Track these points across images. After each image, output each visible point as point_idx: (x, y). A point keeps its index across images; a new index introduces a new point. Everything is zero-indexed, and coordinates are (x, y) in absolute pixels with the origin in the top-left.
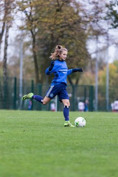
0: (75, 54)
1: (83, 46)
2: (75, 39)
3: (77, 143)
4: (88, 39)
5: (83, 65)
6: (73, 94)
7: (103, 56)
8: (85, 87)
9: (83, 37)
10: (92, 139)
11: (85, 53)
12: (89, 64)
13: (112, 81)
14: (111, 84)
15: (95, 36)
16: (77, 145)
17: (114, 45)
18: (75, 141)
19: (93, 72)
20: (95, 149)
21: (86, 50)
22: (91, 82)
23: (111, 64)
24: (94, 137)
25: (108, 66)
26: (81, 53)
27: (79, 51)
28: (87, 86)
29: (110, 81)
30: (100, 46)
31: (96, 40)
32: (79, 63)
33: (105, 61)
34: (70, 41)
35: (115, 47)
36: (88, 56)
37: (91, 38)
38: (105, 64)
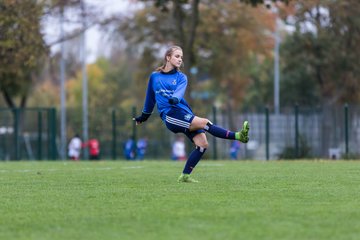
0: (16, 45)
1: (33, 28)
2: (16, 14)
3: (21, 219)
4: (44, 14)
5: (33, 68)
6: (15, 126)
7: (75, 50)
8: (39, 112)
9: (33, 10)
10: (52, 210)
11: (37, 42)
12: (47, 66)
13: (94, 99)
14: (92, 105)
15: (57, 9)
16: (22, 222)
17: (97, 26)
18: (18, 215)
19: (56, 82)
20: (59, 228)
21: (40, 36)
22: (52, 102)
23: (92, 66)
24: (55, 207)
25: (86, 70)
26: (29, 42)
27: (25, 39)
28: (44, 109)
29: (89, 100)
30: (70, 28)
31: (59, 15)
32: (26, 63)
33: (80, 59)
34: (7, 18)
35: (100, 30)
36: (43, 49)
37: (49, 13)
38: (80, 66)
